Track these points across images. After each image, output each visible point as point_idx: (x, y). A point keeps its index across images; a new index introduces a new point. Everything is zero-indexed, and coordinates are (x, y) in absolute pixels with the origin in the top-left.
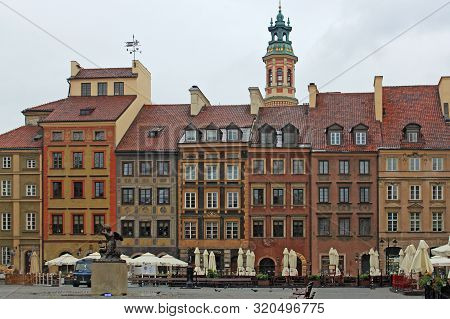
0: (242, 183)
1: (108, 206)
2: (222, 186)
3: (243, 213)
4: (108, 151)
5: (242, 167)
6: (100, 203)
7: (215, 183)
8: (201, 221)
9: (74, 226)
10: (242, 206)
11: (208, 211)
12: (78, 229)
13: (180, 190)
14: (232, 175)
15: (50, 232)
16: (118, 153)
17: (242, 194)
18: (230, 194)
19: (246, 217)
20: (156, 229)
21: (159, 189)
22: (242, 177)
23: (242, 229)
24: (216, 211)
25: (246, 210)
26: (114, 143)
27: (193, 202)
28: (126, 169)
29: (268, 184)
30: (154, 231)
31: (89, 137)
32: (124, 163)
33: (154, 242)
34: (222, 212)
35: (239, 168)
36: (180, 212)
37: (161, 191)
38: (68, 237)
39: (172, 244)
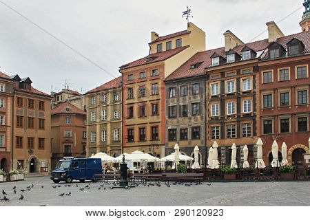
0: (254, 92)
1: (160, 120)
2: (238, 97)
3: (255, 115)
4: (160, 82)
5: (254, 78)
6: (155, 119)
7: (233, 94)
8: (223, 124)
9: (141, 136)
10: (255, 110)
11: (228, 117)
12: (142, 138)
13: (208, 103)
14: (246, 86)
15: (127, 140)
16: (166, 82)
17: (254, 100)
18: (245, 102)
19: (257, 119)
20: (191, 134)
21: (193, 104)
22: (254, 87)
23: (255, 128)
24: (233, 116)
25: (257, 113)
26: (163, 76)
27: (217, 111)
28: (171, 93)
29: (275, 90)
30: (189, 135)
31: (148, 75)
32: (170, 89)
33: (190, 143)
34: (239, 116)
35: (251, 81)
36: (208, 119)
37: (195, 106)
38: (136, 144)
39: (202, 144)
